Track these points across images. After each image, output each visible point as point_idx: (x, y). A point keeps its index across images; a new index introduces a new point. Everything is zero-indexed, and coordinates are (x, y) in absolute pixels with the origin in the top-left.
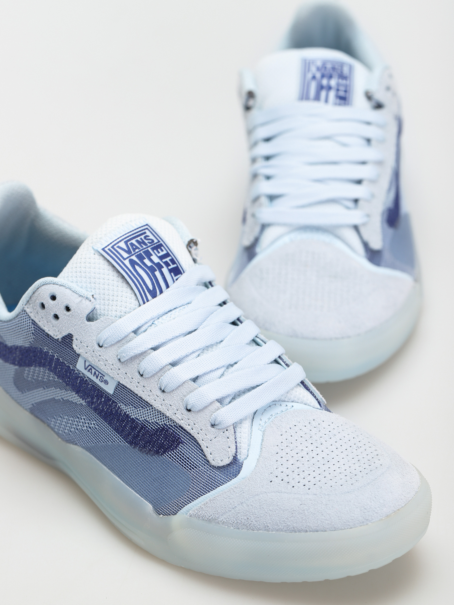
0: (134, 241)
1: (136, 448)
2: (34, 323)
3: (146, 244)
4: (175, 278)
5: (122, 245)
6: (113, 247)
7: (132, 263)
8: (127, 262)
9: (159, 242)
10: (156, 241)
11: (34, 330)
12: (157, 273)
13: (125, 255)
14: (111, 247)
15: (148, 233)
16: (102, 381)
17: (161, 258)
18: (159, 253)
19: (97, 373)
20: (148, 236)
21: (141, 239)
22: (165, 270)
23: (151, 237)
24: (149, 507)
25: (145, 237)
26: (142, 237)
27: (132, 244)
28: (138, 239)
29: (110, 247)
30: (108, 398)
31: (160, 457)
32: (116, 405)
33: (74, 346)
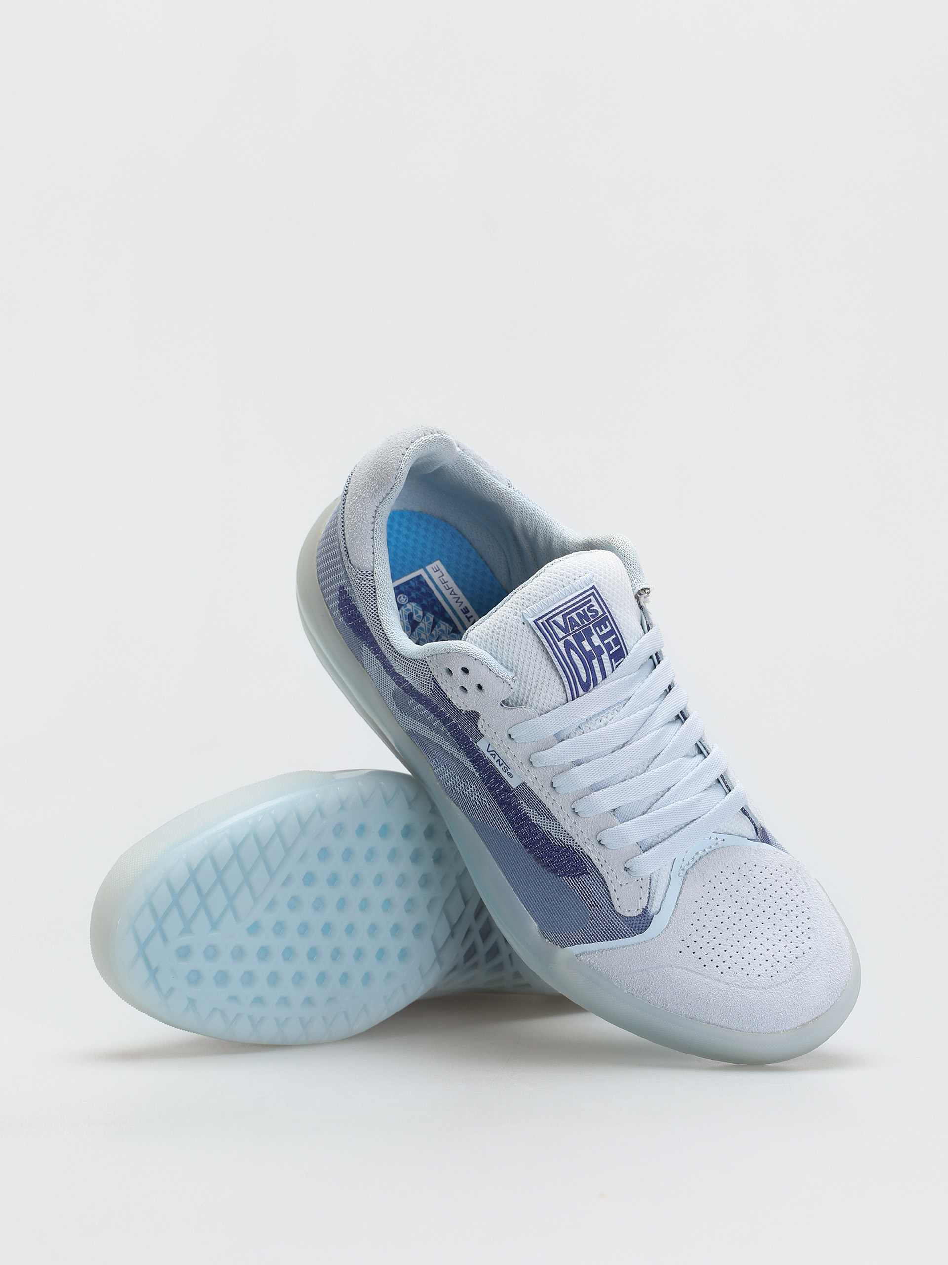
0: (574, 615)
1: (531, 855)
2: (434, 680)
3: (587, 619)
4: (615, 665)
5: (559, 619)
6: (547, 621)
7: (568, 645)
8: (561, 644)
9: (605, 613)
10: (601, 613)
11: (434, 687)
12: (595, 662)
13: (561, 634)
14: (546, 620)
15: (594, 602)
16: (505, 772)
17: (603, 638)
18: (602, 630)
19: (501, 762)
20: (593, 606)
21: (583, 611)
22: (605, 657)
23: (597, 607)
24: (535, 925)
25: (588, 608)
26: (585, 608)
27: (571, 619)
28: (580, 611)
29: (543, 620)
30: (508, 788)
31: (558, 877)
32: (516, 801)
33: (480, 726)
